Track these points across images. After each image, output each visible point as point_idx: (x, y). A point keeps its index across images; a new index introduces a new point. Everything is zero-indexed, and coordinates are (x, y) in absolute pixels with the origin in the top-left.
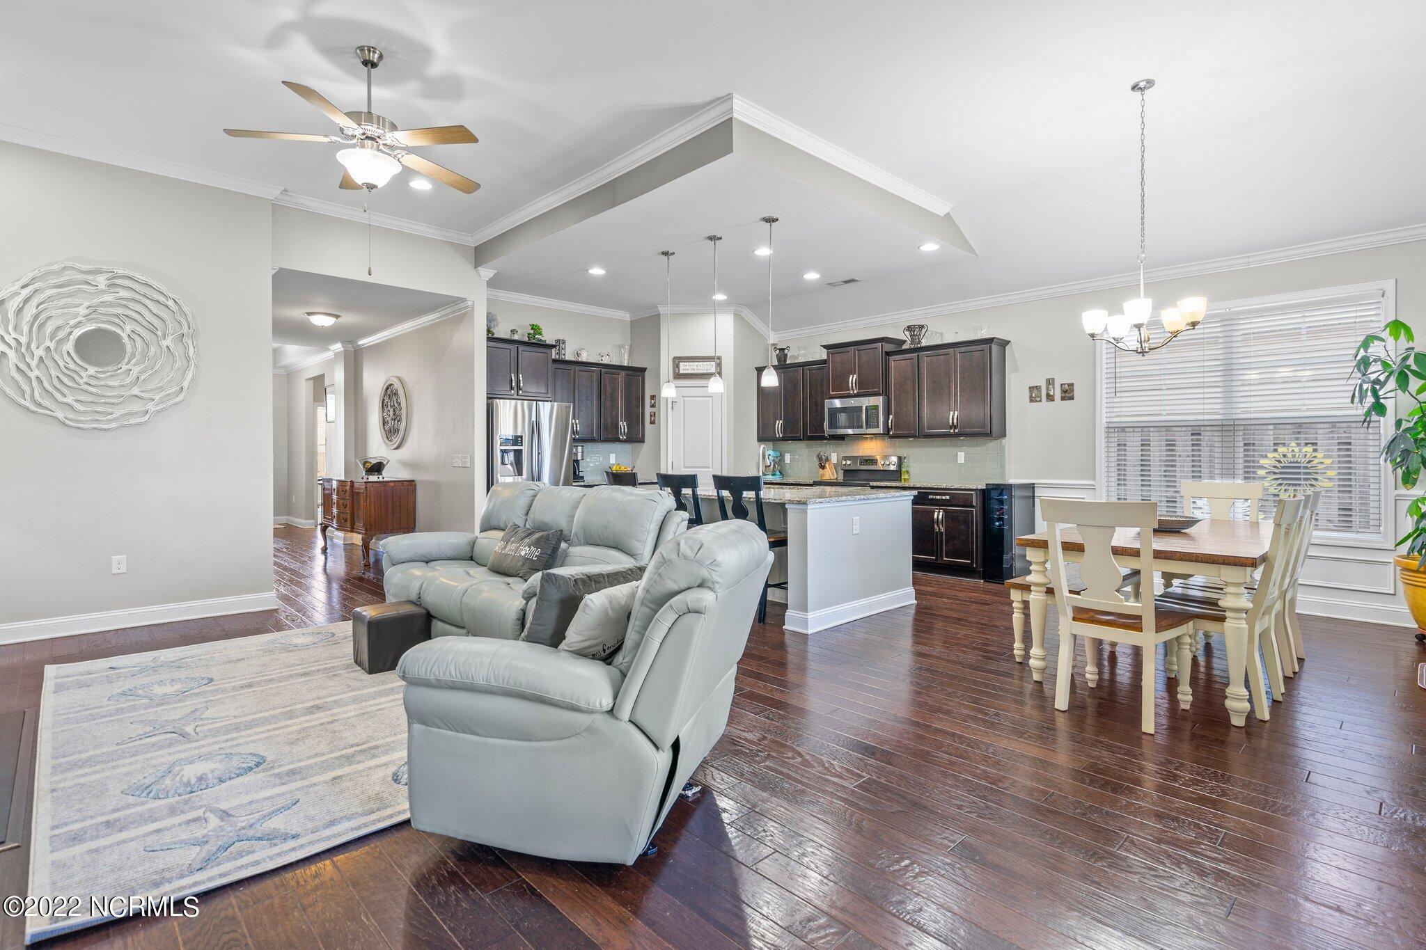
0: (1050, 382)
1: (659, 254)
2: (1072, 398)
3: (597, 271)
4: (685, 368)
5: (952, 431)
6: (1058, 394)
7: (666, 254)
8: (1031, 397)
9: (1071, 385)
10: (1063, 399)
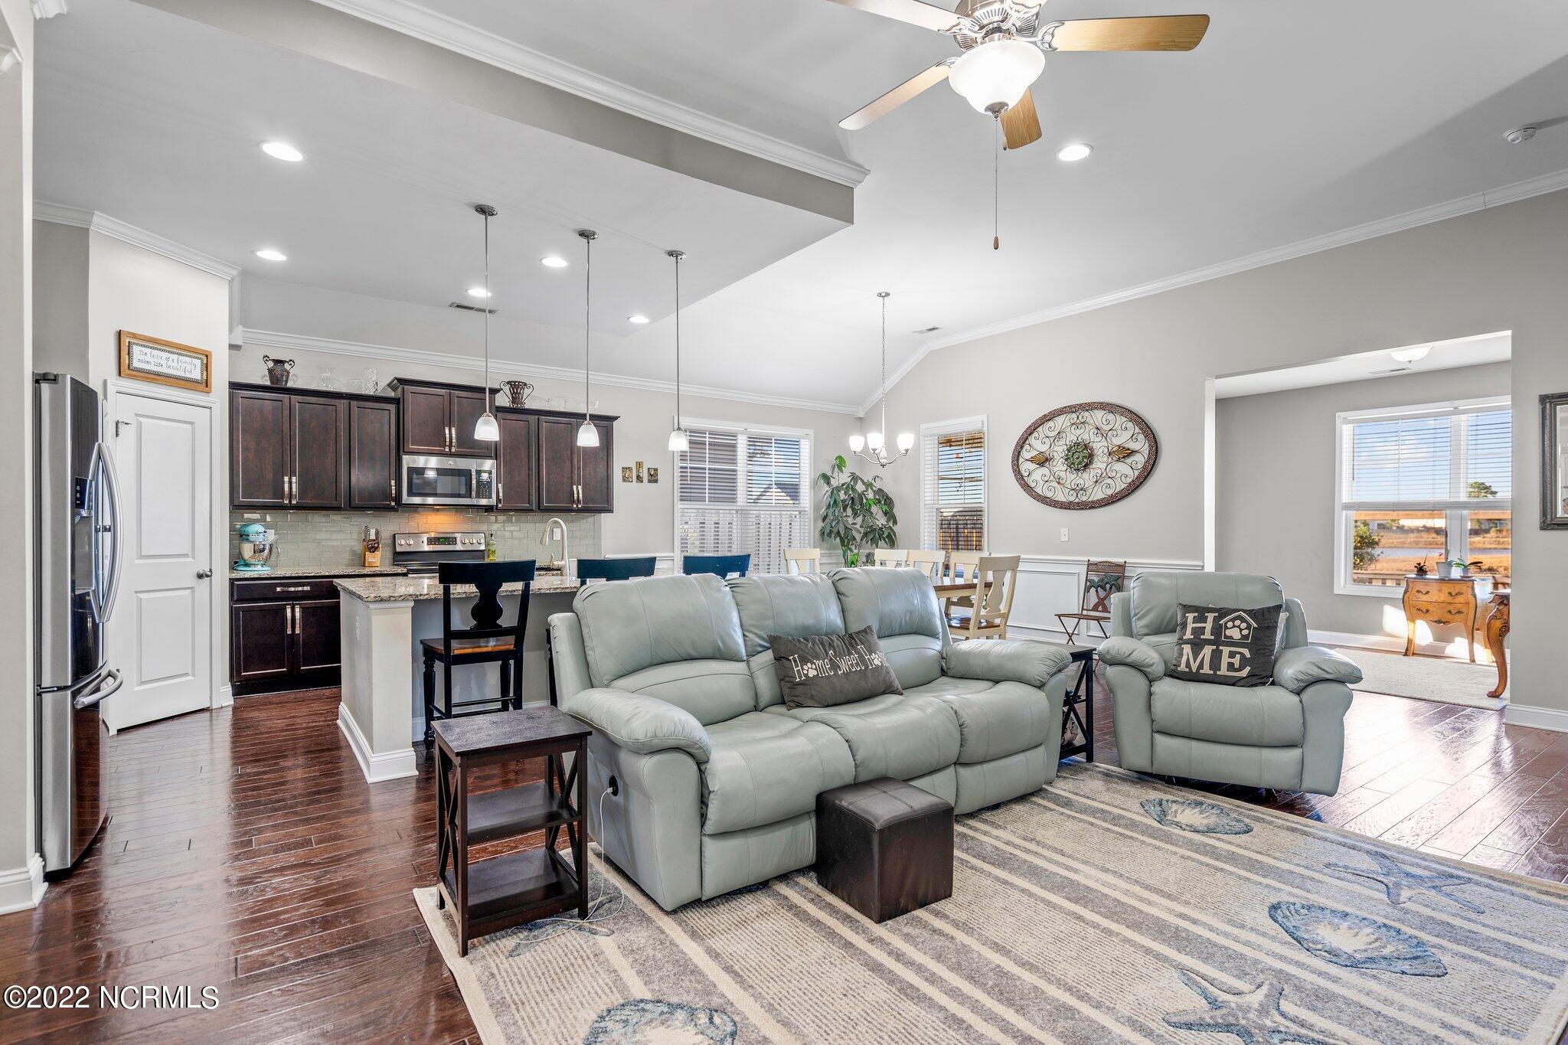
0: (639, 465)
1: (469, 205)
2: (656, 481)
3: (282, 151)
4: (143, 357)
5: (575, 506)
6: (645, 476)
7: (484, 210)
8: (624, 477)
9: (656, 470)
10: (650, 481)
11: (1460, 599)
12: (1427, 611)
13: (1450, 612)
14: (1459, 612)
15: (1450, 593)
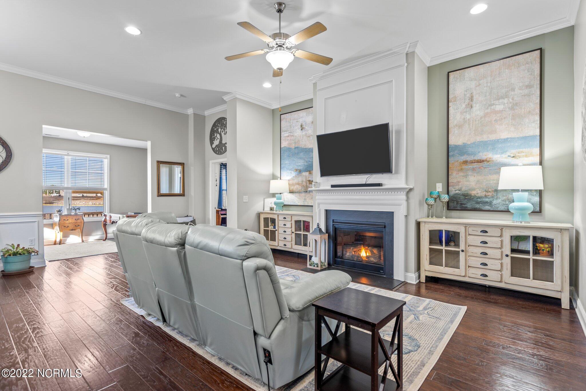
11: (79, 221)
12: (68, 227)
13: (76, 226)
14: (78, 226)
15: (75, 219)
